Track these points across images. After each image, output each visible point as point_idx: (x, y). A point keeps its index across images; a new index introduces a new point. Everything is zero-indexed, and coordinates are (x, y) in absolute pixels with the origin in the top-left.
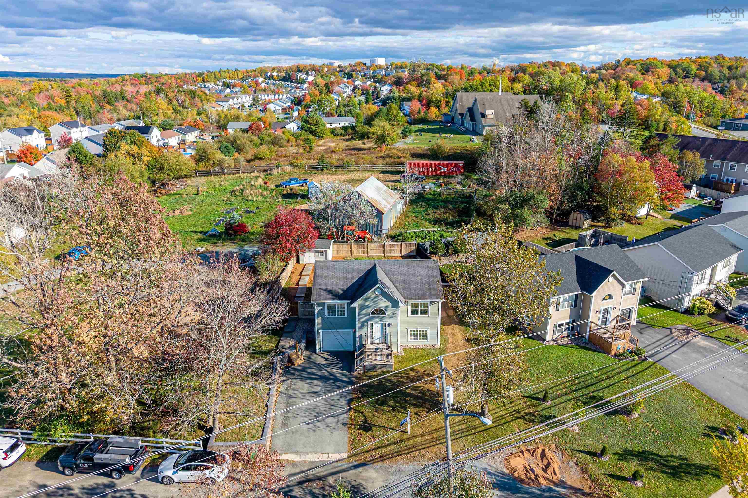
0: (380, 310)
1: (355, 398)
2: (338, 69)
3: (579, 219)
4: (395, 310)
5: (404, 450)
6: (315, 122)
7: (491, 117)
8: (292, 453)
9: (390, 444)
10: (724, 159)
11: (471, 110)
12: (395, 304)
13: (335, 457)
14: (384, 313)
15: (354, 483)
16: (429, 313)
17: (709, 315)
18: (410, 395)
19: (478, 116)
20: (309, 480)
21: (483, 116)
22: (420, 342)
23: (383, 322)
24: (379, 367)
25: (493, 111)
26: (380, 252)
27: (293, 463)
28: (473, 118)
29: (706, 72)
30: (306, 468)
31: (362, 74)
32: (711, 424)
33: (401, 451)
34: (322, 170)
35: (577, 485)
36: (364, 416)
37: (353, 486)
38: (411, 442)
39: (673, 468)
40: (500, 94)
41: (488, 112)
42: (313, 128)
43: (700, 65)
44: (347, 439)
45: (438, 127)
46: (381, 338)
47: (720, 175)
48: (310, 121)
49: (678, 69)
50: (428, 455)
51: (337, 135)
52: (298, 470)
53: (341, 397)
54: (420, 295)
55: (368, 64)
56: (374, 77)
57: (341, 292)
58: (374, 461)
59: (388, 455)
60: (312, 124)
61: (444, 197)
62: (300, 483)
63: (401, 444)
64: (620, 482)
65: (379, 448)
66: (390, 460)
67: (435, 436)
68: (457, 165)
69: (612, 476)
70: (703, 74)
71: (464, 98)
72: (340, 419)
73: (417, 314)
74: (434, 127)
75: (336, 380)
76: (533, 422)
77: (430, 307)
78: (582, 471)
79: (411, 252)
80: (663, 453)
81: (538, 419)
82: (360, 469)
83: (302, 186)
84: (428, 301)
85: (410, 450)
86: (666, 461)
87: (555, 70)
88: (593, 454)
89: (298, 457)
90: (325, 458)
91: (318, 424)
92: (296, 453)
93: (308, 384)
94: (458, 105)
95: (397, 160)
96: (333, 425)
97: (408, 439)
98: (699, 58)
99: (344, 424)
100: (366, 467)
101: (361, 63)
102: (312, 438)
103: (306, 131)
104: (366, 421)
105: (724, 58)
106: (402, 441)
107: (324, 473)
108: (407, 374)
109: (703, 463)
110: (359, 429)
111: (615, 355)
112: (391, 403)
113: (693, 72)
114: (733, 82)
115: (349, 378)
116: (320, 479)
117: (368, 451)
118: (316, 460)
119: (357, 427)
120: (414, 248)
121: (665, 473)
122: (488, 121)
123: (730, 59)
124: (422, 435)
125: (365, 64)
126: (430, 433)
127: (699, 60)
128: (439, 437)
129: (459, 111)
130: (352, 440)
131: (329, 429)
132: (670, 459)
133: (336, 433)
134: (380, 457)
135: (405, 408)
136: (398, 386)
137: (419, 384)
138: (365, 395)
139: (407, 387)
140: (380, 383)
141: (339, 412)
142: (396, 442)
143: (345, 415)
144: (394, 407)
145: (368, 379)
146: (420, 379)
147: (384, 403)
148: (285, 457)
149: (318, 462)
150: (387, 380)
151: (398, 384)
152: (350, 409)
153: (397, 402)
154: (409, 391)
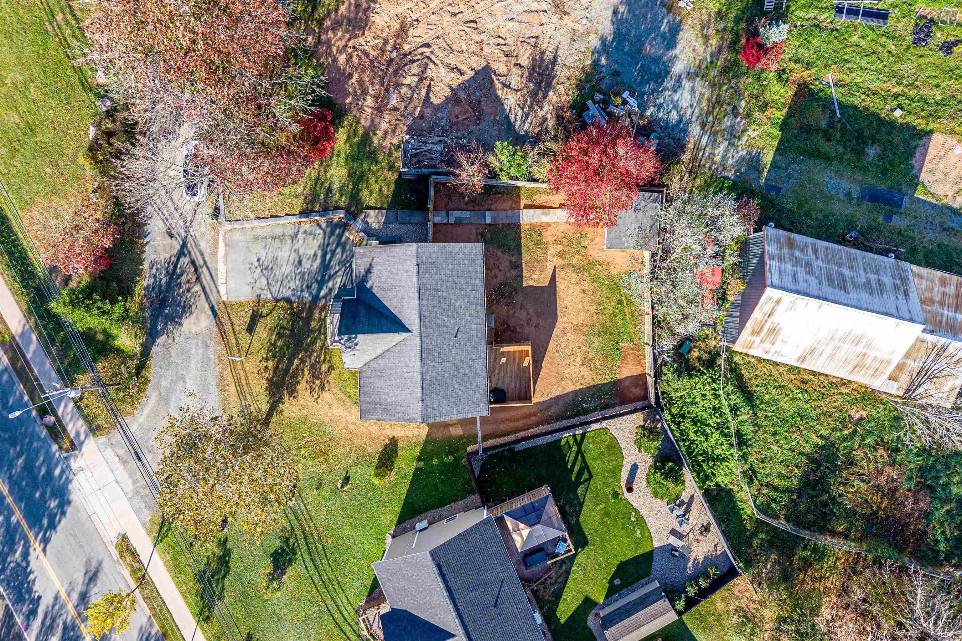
1: (292, 306)
8: (226, 250)
9: (237, 340)
13: (223, 290)
15: (194, 307)
18: (291, 362)
20: (196, 270)
27: (214, 254)
30: (209, 265)
33: (229, 349)
36: (267, 315)
37: (191, 306)
44: (242, 299)
50: (225, 373)
52: (207, 259)
53: (293, 290)
57: (368, 285)
58: (219, 324)
59: (226, 337)
62: (193, 262)
65: (233, 329)
66: (221, 339)
67: (243, 381)
72: (266, 292)
75: (321, 283)
82: (210, 313)
89: (221, 257)
90: (221, 280)
91: (258, 271)
92: (226, 255)
93: (315, 255)
96: (257, 285)
99: (259, 296)
100: (212, 317)
102: (242, 267)
104: (261, 316)
106: (239, 351)
107: (204, 282)
108: (324, 361)
110: (253, 311)
112: (280, 343)
116: (198, 279)
117: (230, 319)
118: (219, 274)
119: (256, 309)
124: (244, 370)
126: (247, 378)
128: (243, 386)
130: (240, 304)
131: (253, 281)
133: (249, 288)
134: (223, 330)
135: (274, 357)
136: (306, 351)
137: (306, 373)
138: (295, 316)
139: (303, 361)
140: (310, 331)
141: (273, 290)
142: (238, 345)
143: (269, 296)
144: (274, 345)
145: (320, 318)
146: (315, 374)
147: (280, 336)
148: (221, 245)
149: (217, 275)
150: (316, 338)
151: (309, 351)
152: (277, 301)
153: (281, 349)
154: (296, 362)
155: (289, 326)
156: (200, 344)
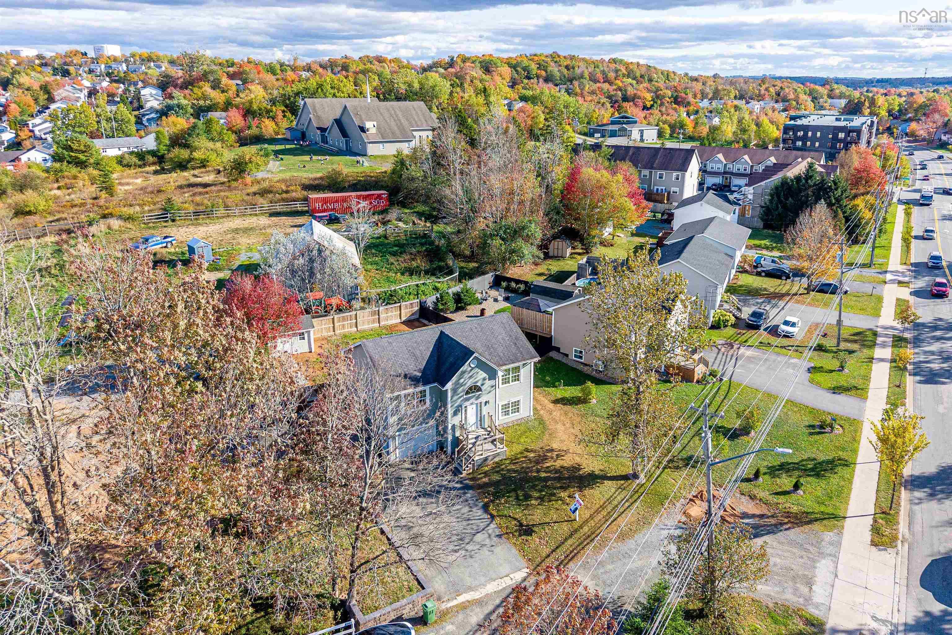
0: (476, 387)
1: (488, 502)
2: (37, 62)
3: (560, 247)
4: (492, 382)
5: (585, 540)
6: (82, 148)
7: (373, 131)
8: (465, 592)
9: (566, 540)
10: (652, 168)
11: (338, 122)
12: (492, 375)
13: (518, 576)
14: (479, 389)
16: (522, 378)
17: (733, 326)
18: (546, 479)
19: (353, 131)
21: (363, 129)
22: (513, 417)
23: (480, 400)
24: (490, 458)
25: (375, 123)
26: (373, 322)
27: (479, 602)
28: (344, 134)
29: (546, 72)
30: (496, 602)
31: (86, 69)
32: (807, 424)
33: (582, 543)
34: (173, 221)
35: (758, 512)
36: (515, 519)
38: (586, 529)
39: (812, 470)
40: (369, 100)
41: (369, 125)
42: (82, 157)
43: (539, 64)
44: (514, 551)
45: (294, 146)
46: (476, 422)
47: (650, 186)
48: (75, 147)
49: (519, 69)
50: (611, 537)
51: (128, 166)
53: (471, 508)
54: (511, 358)
55: (91, 54)
56: (109, 75)
57: (419, 374)
58: (564, 563)
59: (571, 552)
60: (77, 151)
61: (392, 239)
63: (577, 536)
64: (787, 497)
65: (557, 548)
66: (579, 557)
68: (379, 197)
69: (777, 494)
70: (543, 73)
71: (318, 106)
72: (490, 532)
73: (509, 382)
74: (288, 147)
76: (677, 468)
77: (522, 371)
78: (751, 498)
79: (413, 315)
80: (796, 461)
81: (681, 464)
83: (166, 247)
84: (521, 364)
85: (590, 538)
86: (803, 465)
87: (384, 67)
88: (748, 480)
89: (478, 593)
90: (508, 582)
91: (469, 547)
92: (470, 589)
94: (311, 116)
95: (284, 195)
96: (487, 542)
97: (581, 527)
98: (535, 55)
99: (500, 536)
101: (77, 51)
102: (476, 566)
103: (69, 162)
104: (521, 525)
105: (559, 56)
106: (576, 531)
108: (526, 457)
109: (828, 458)
110: (520, 535)
111: (698, 382)
112: (536, 494)
113: (534, 73)
114: (576, 83)
115: (461, 482)
117: (549, 556)
118: (500, 588)
119: (517, 534)
120: (416, 308)
121: (809, 476)
122: (370, 137)
123: (565, 57)
124: (592, 517)
125: (86, 54)
126: (597, 511)
127: (536, 58)
128: (609, 513)
129: (315, 124)
130: (521, 550)
131: (485, 548)
132: (804, 463)
133: (498, 550)
134: (566, 557)
135: (554, 495)
136: (527, 473)
137: (548, 465)
138: (497, 495)
139: (538, 471)
140: (503, 476)
141: (482, 525)
142: (571, 536)
143: (492, 526)
144: (541, 499)
145: (485, 477)
146: (544, 458)
147: (527, 497)
148: (461, 599)
149: (504, 589)
150: (509, 470)
151: (524, 471)
152: (493, 517)
153: (540, 491)
154: (543, 475)
155: (513, 494)
156: (602, 570)
